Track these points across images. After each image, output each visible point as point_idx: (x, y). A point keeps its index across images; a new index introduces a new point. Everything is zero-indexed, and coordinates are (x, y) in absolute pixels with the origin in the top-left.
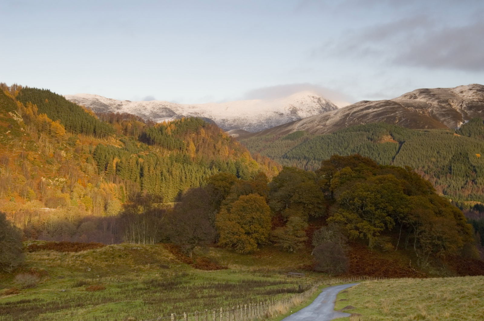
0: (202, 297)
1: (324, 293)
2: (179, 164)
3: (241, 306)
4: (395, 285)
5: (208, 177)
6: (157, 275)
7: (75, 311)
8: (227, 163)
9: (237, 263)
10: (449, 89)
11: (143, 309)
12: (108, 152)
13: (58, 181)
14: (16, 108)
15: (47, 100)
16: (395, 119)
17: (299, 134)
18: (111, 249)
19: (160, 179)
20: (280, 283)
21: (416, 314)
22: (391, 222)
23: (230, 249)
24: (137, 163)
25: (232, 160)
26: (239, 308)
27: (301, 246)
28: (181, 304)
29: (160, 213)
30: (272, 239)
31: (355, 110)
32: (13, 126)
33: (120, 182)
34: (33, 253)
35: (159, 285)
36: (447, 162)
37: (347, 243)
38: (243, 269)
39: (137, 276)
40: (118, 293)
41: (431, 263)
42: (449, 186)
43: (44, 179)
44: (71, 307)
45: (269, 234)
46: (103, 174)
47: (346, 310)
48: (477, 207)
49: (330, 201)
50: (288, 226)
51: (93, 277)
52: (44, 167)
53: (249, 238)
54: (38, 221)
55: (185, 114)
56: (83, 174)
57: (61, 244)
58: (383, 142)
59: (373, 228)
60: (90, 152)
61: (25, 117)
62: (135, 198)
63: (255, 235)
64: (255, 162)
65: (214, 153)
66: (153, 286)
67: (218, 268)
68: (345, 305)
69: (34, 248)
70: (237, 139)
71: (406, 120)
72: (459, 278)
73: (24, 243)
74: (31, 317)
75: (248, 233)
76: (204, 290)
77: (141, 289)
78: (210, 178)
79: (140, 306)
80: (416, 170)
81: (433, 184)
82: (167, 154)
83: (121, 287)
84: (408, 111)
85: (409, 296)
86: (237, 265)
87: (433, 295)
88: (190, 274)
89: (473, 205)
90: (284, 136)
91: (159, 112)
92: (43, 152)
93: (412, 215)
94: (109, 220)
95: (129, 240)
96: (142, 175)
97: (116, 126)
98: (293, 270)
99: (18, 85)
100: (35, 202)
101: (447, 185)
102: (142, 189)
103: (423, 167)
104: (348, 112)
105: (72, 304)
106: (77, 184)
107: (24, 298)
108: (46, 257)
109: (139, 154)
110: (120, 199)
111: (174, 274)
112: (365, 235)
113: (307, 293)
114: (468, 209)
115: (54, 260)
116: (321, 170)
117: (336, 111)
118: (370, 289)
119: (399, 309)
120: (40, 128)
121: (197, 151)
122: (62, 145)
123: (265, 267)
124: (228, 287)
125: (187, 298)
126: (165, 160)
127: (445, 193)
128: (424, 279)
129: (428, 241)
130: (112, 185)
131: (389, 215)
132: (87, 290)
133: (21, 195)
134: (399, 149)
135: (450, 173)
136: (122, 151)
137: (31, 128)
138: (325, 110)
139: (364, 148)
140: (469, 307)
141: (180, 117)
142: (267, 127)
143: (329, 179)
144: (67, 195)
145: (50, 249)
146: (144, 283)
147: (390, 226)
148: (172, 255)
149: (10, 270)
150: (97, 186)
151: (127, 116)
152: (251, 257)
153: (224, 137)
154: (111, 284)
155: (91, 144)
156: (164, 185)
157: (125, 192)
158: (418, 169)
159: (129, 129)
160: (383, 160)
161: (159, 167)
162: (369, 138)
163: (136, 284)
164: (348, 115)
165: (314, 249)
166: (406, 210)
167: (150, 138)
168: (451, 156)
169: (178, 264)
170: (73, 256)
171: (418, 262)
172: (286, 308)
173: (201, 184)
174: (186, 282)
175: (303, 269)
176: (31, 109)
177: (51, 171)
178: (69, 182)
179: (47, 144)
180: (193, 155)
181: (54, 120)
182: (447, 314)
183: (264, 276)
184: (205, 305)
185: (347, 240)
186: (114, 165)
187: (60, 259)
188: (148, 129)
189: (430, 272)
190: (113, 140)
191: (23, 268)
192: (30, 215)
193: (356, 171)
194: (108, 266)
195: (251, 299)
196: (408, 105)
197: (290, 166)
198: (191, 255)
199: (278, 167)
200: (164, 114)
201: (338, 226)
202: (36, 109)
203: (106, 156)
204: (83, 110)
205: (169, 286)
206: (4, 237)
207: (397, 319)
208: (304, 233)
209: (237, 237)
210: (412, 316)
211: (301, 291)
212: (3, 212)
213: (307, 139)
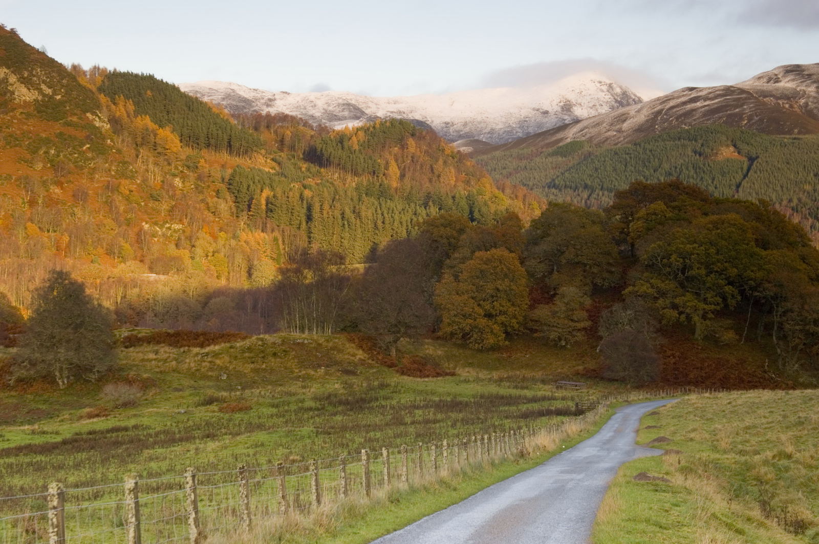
0: (413, 423)
1: (618, 416)
2: (372, 200)
3: (479, 437)
4: (740, 402)
5: (421, 220)
6: (336, 386)
7: (202, 446)
8: (453, 197)
9: (471, 365)
11: (314, 443)
12: (253, 179)
13: (169, 228)
14: (99, 107)
15: (149, 92)
16: (742, 119)
17: (575, 146)
18: (260, 343)
19: (341, 224)
20: (544, 398)
21: (775, 451)
22: (733, 296)
23: (459, 342)
24: (302, 198)
25: (462, 191)
26: (476, 441)
27: (580, 336)
28: (378, 435)
29: (341, 281)
30: (530, 324)
31: (672, 103)
32: (95, 136)
33: (273, 231)
34: (132, 349)
35: (341, 403)
37: (658, 331)
39: (304, 387)
40: (272, 416)
41: (802, 365)
43: (146, 226)
44: (194, 438)
45: (525, 317)
46: (244, 217)
47: (656, 444)
49: (630, 259)
50: (558, 302)
51: (231, 389)
52: (146, 205)
53: (490, 323)
54: (139, 296)
55: (381, 114)
56: (211, 217)
57: (177, 334)
58: (720, 158)
59: (702, 305)
60: (223, 179)
61: (114, 121)
62: (298, 257)
63: (502, 318)
64: (501, 195)
65: (430, 181)
66: (330, 403)
67: (438, 375)
68: (655, 436)
69: (132, 342)
70: (470, 155)
71: (761, 120)
73: (116, 332)
74: (129, 455)
75: (489, 316)
76: (417, 411)
77: (311, 409)
78: (424, 223)
79: (309, 437)
80: (777, 206)
81: (808, 229)
82: (352, 182)
83: (276, 406)
84: (764, 104)
85: (764, 421)
86: (471, 370)
87: (806, 418)
88: (393, 384)
90: (550, 150)
91: (337, 111)
92: (145, 180)
93: (769, 282)
94: (255, 295)
95: (289, 327)
96: (309, 218)
97: (266, 136)
98: (566, 378)
99: (101, 67)
100: (132, 264)
102: (310, 242)
103: (790, 201)
104: (659, 107)
105: (197, 433)
106: (201, 234)
107: (118, 424)
108: (152, 356)
109: (305, 182)
110: (274, 259)
111: (365, 385)
112: (689, 318)
113: (590, 416)
115: (165, 361)
116: (613, 207)
117: (639, 106)
118: (697, 409)
119: (747, 441)
120: (139, 140)
121: (403, 176)
122: (176, 168)
123: (518, 373)
124: (456, 405)
125: (387, 424)
126: (349, 193)
128: (791, 392)
129: (797, 327)
130: (260, 235)
131: (730, 283)
132: (221, 410)
133: (110, 252)
134: (749, 169)
136: (276, 178)
137: (123, 141)
138: (621, 104)
139: (687, 169)
141: (373, 119)
142: (520, 135)
143: (628, 223)
144: (185, 253)
145: (158, 343)
146: (315, 399)
147: (732, 302)
148: (361, 352)
149: (93, 377)
150: (235, 237)
151: (284, 118)
152: (496, 355)
153: (448, 152)
154: (261, 400)
155: (223, 166)
156: (347, 234)
157: (281, 247)
158: (780, 204)
159: (287, 140)
160: (721, 189)
161: (338, 205)
162: (695, 152)
163: (302, 401)
164: (659, 112)
165: (602, 342)
166: (760, 275)
167: (322, 155)
169: (371, 367)
170: (197, 354)
171: (780, 362)
172: (554, 441)
173: (408, 233)
174: (386, 398)
175: (583, 375)
176: (125, 107)
177: (159, 212)
178: (188, 230)
179: (151, 166)
180: (395, 184)
181: (161, 126)
183: (516, 387)
184: (418, 435)
185: (658, 326)
186: (263, 202)
187: (176, 360)
188: (319, 141)
189: (801, 380)
190: (261, 160)
191: (115, 374)
192: (125, 287)
193: (674, 208)
194: (256, 371)
195: (495, 427)
196: (765, 94)
197: (560, 201)
198: (393, 352)
199: (539, 202)
200: (346, 113)
201: (642, 302)
202: (131, 107)
203: (249, 186)
204: (210, 109)
205: (357, 404)
206: (82, 323)
207: (743, 459)
208: (585, 314)
209: (470, 321)
210: (769, 454)
211: (579, 412)
212: (80, 280)
213: (590, 154)
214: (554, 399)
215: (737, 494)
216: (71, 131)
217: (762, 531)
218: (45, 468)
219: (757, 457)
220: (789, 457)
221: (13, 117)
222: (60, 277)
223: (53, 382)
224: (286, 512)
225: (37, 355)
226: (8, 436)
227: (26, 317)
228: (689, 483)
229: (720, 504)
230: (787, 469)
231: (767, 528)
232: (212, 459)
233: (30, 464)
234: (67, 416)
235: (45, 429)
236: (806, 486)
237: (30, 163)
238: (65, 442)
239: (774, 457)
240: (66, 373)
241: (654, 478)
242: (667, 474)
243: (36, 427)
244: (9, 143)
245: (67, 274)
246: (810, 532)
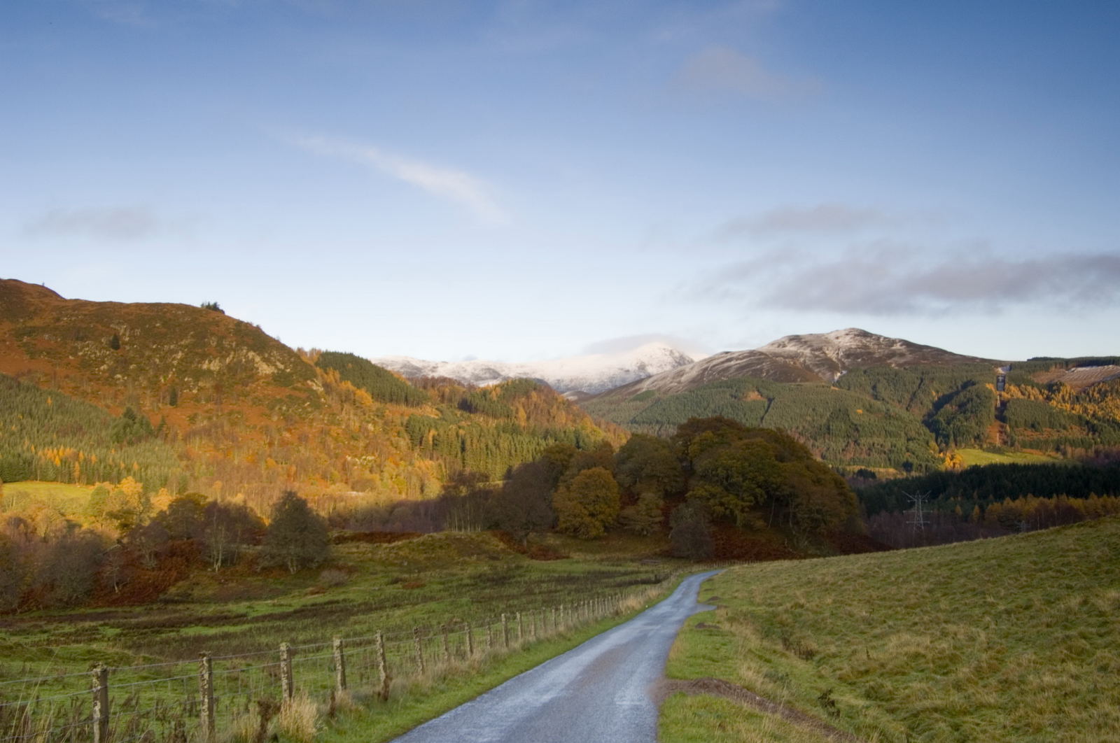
0: (540, 593)
1: (685, 583)
2: (508, 435)
3: (586, 602)
4: (768, 569)
6: (485, 568)
7: (391, 613)
8: (565, 432)
9: (580, 550)
10: (823, 335)
11: (470, 609)
12: (423, 423)
13: (365, 459)
14: (315, 376)
15: (350, 365)
16: (762, 373)
17: (648, 394)
18: (430, 539)
19: (486, 452)
20: (632, 573)
21: (793, 603)
22: (761, 496)
23: (572, 534)
24: (457, 435)
25: (571, 427)
26: (584, 605)
27: (656, 528)
28: (516, 602)
29: (486, 494)
30: (621, 520)
31: (714, 363)
32: (312, 397)
33: (438, 459)
34: (340, 545)
35: (488, 580)
36: (825, 421)
37: (710, 522)
38: (588, 558)
39: (462, 570)
40: (440, 591)
41: (810, 542)
42: (828, 449)
43: (349, 458)
44: (386, 607)
45: (618, 516)
46: (417, 449)
47: (711, 602)
48: (861, 472)
49: (689, 472)
50: (640, 504)
51: (410, 572)
52: (349, 443)
53: (593, 520)
54: (345, 508)
55: (512, 375)
56: (394, 451)
57: (372, 534)
58: (749, 399)
59: (740, 503)
60: (402, 424)
61: (326, 385)
62: (456, 477)
63: (601, 517)
64: (598, 430)
65: (548, 421)
66: (481, 581)
67: (557, 558)
68: (709, 596)
69: (341, 540)
70: (576, 402)
71: (775, 373)
72: (843, 557)
73: (329, 533)
74: (340, 621)
75: (592, 515)
76: (542, 585)
77: (468, 585)
78: (544, 450)
79: (467, 605)
80: (789, 432)
81: (810, 447)
82: (493, 423)
83: (443, 583)
84: (776, 362)
85: (784, 582)
86: (581, 554)
87: (813, 579)
88: (525, 565)
89: (856, 470)
90: (632, 397)
91: (481, 374)
92: (348, 426)
93: (786, 485)
94: (426, 505)
95: (450, 527)
96: (463, 449)
97: (431, 393)
98: (648, 557)
99: (317, 348)
100: (339, 485)
101: (825, 448)
102: (464, 467)
103: (797, 428)
104: (706, 366)
105: (387, 604)
106: (388, 463)
107: (332, 598)
108: (354, 550)
109: (459, 424)
110: (439, 479)
111: (505, 567)
112: (732, 512)
113: (665, 584)
114: (851, 475)
115: (364, 553)
116: (677, 436)
117: (691, 365)
118: (739, 575)
119: (774, 597)
120: (344, 398)
121: (528, 418)
122: (369, 417)
123: (613, 555)
124: (570, 579)
125: (522, 595)
126: (491, 431)
127: (823, 457)
128: (803, 561)
129: (806, 516)
130: (429, 462)
131: (760, 487)
132: (404, 587)
133: (324, 477)
134: (769, 407)
135: (829, 433)
136: (439, 422)
137: (332, 399)
138: (680, 364)
139: (727, 408)
140: (854, 591)
141: (506, 379)
142: (610, 387)
143: (687, 447)
144: (376, 477)
145: (359, 540)
146: (470, 577)
147: (761, 500)
148: (502, 543)
149: (314, 566)
150: (411, 464)
151: (444, 380)
152: (597, 543)
153: (560, 400)
154: (432, 580)
155: (402, 415)
156: (490, 461)
157: (444, 470)
158: (791, 430)
159: (447, 395)
160: (749, 421)
161: (483, 439)
162: (732, 396)
163: (462, 580)
164: (706, 369)
165: (672, 531)
166: (779, 480)
167: (471, 405)
168: (828, 414)
169: (510, 554)
170: (386, 548)
171: (795, 540)
172: (640, 603)
173: (534, 458)
174: (520, 576)
175: (660, 555)
176: (333, 376)
177: (358, 448)
178: (378, 460)
179: (352, 416)
180: (523, 424)
181: (358, 388)
182: (829, 601)
183: (613, 565)
184: (544, 602)
185: (711, 518)
186: (431, 439)
187: (371, 552)
188: (469, 395)
189: (810, 552)
190: (428, 409)
191: (329, 564)
192: (335, 501)
193: (719, 435)
194: (428, 559)
195: (598, 594)
196: (776, 355)
197: (640, 432)
198: (525, 543)
199: (625, 434)
200: (487, 375)
201: (699, 502)
202: (338, 375)
203: (420, 429)
204: (392, 375)
205: (500, 580)
206: (306, 528)
207: (771, 609)
208: (659, 512)
209: (579, 519)
210: (789, 605)
211: (657, 581)
212: (304, 497)
213: (659, 399)
214: (640, 572)
215: (766, 634)
216: (297, 393)
217: (783, 660)
218: (282, 630)
219: (780, 608)
220: (802, 606)
221: (258, 385)
222: (290, 496)
223: (287, 570)
224: (449, 659)
225: (275, 551)
226: (257, 608)
227: (267, 524)
228: (733, 629)
229: (754, 642)
230: (801, 615)
231: (787, 657)
232: (398, 622)
233: (272, 627)
234: (297, 594)
235: (282, 603)
236: (813, 626)
237: (269, 416)
238: (296, 612)
239: (792, 607)
240: (295, 563)
241: (709, 626)
242: (718, 622)
243: (276, 601)
244: (254, 403)
245: (295, 494)
246: (817, 658)
